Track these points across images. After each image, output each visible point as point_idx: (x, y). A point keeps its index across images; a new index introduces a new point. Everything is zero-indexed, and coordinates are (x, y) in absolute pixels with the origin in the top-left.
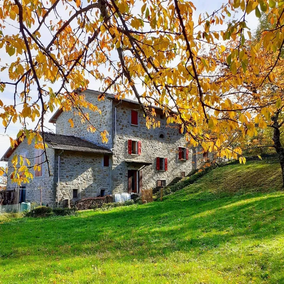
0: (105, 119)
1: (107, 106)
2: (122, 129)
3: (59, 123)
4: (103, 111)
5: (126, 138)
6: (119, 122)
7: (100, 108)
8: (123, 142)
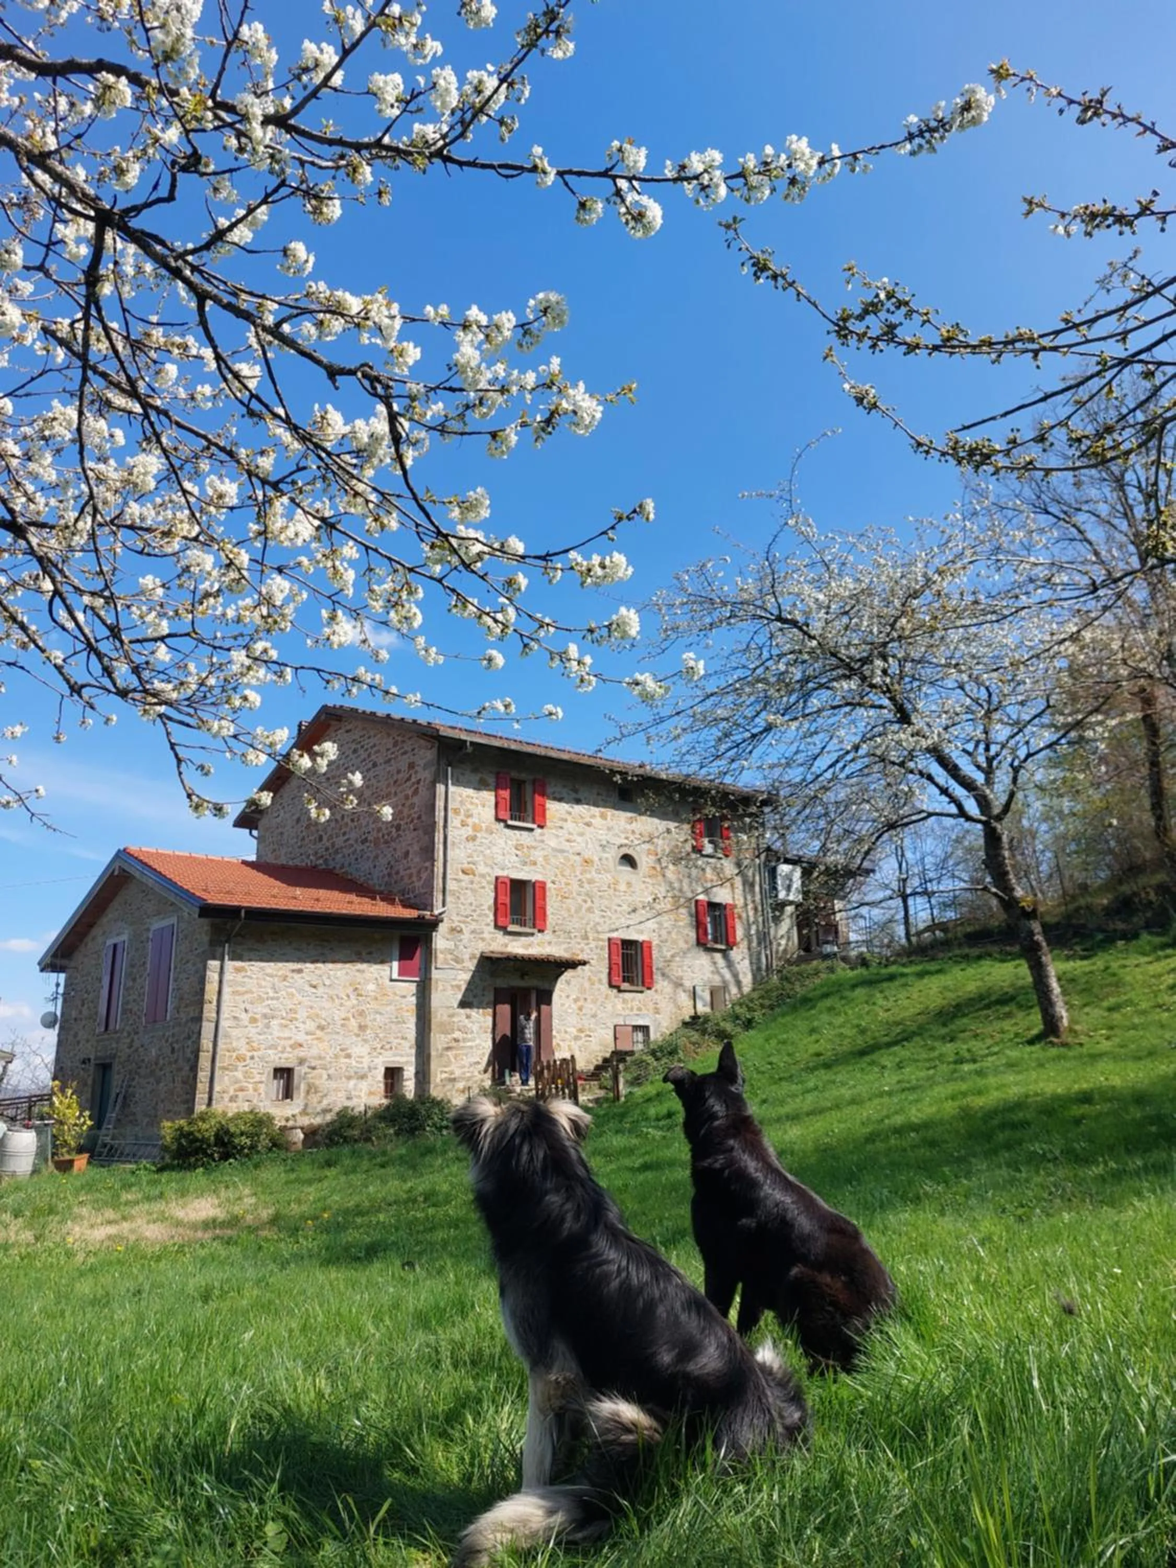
0: (412, 806)
1: (422, 763)
2: (474, 838)
3: (267, 829)
4: (409, 779)
5: (488, 870)
6: (462, 817)
7: (399, 772)
8: (475, 886)
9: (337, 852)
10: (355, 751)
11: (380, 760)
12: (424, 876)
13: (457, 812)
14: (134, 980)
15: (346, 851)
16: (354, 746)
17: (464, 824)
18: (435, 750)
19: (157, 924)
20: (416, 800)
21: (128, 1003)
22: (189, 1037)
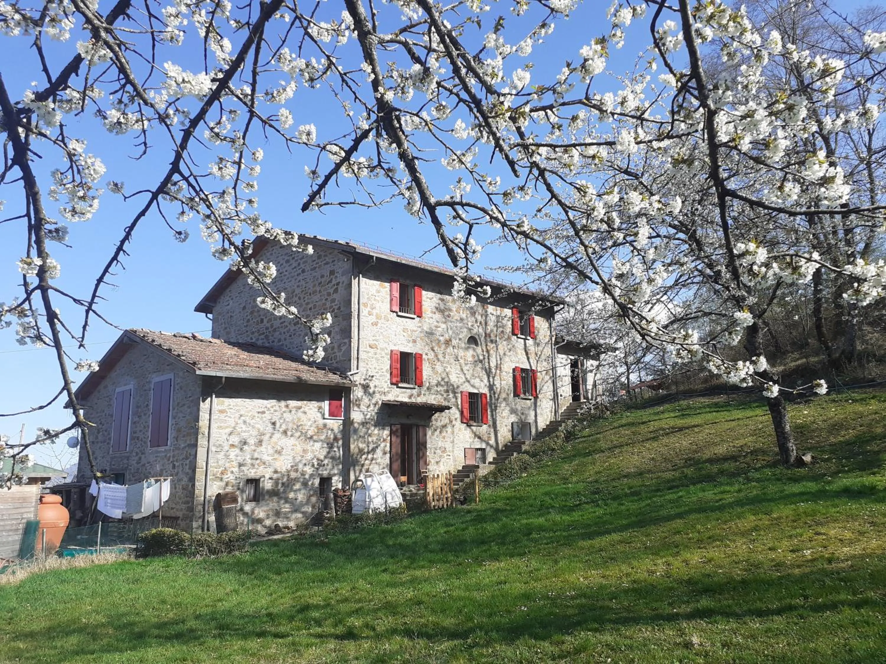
1: (340, 271)
2: (376, 324)
3: (220, 314)
4: (330, 282)
5: (386, 345)
6: (369, 309)
7: (322, 276)
8: (377, 356)
9: (275, 331)
10: (287, 261)
11: (308, 268)
12: (344, 349)
13: (365, 305)
14: (139, 417)
15: (282, 330)
16: (287, 258)
17: (370, 314)
18: (350, 262)
19: (156, 378)
20: (335, 296)
21: (135, 432)
22: (187, 458)
